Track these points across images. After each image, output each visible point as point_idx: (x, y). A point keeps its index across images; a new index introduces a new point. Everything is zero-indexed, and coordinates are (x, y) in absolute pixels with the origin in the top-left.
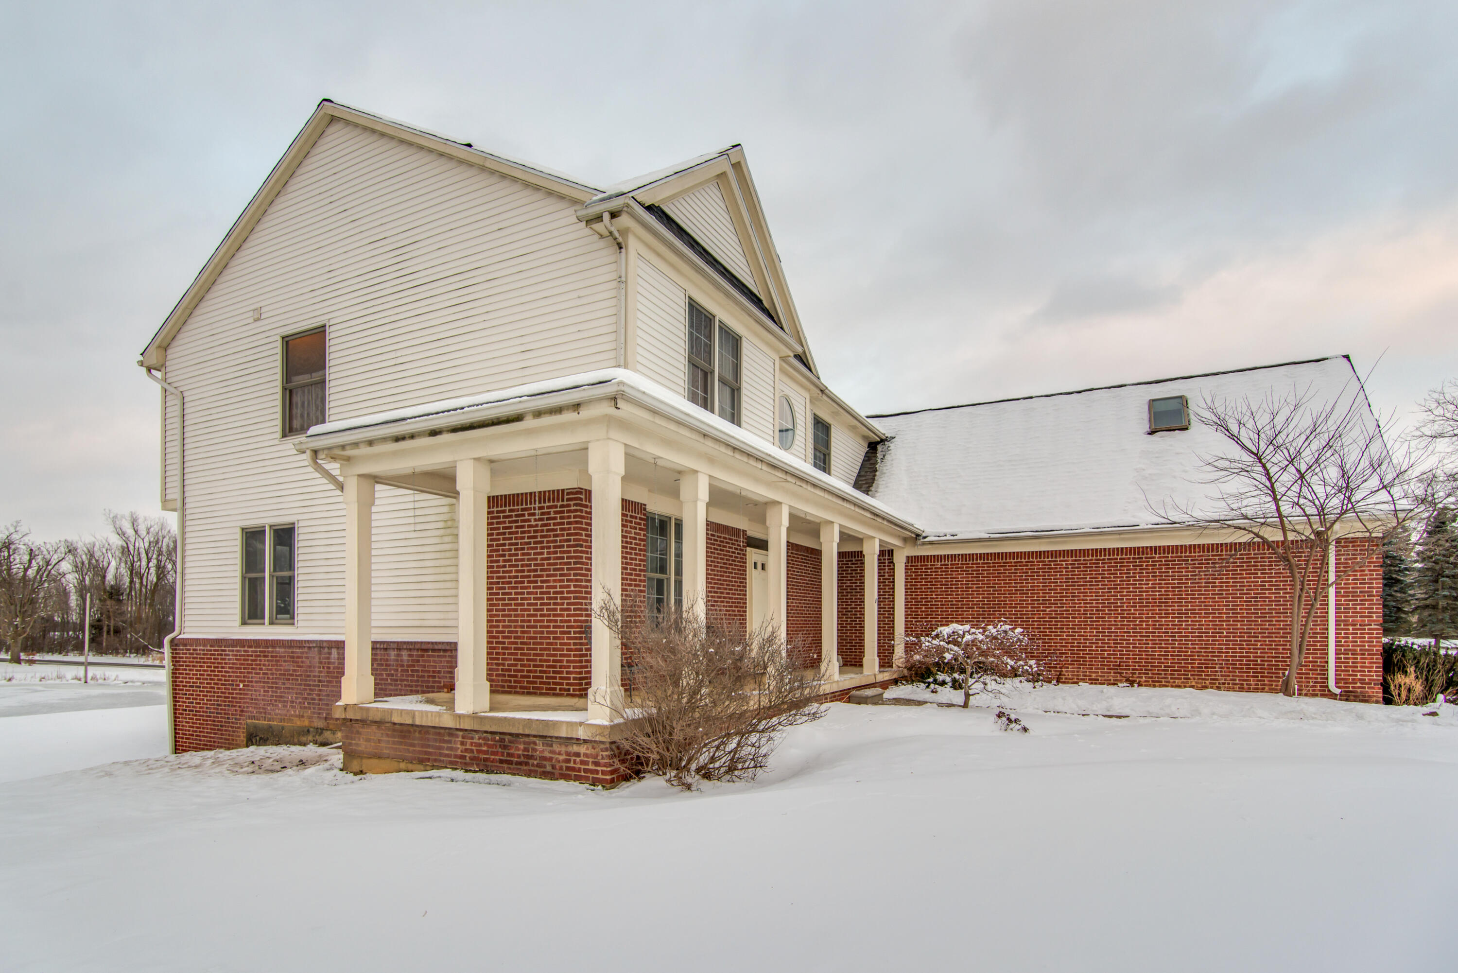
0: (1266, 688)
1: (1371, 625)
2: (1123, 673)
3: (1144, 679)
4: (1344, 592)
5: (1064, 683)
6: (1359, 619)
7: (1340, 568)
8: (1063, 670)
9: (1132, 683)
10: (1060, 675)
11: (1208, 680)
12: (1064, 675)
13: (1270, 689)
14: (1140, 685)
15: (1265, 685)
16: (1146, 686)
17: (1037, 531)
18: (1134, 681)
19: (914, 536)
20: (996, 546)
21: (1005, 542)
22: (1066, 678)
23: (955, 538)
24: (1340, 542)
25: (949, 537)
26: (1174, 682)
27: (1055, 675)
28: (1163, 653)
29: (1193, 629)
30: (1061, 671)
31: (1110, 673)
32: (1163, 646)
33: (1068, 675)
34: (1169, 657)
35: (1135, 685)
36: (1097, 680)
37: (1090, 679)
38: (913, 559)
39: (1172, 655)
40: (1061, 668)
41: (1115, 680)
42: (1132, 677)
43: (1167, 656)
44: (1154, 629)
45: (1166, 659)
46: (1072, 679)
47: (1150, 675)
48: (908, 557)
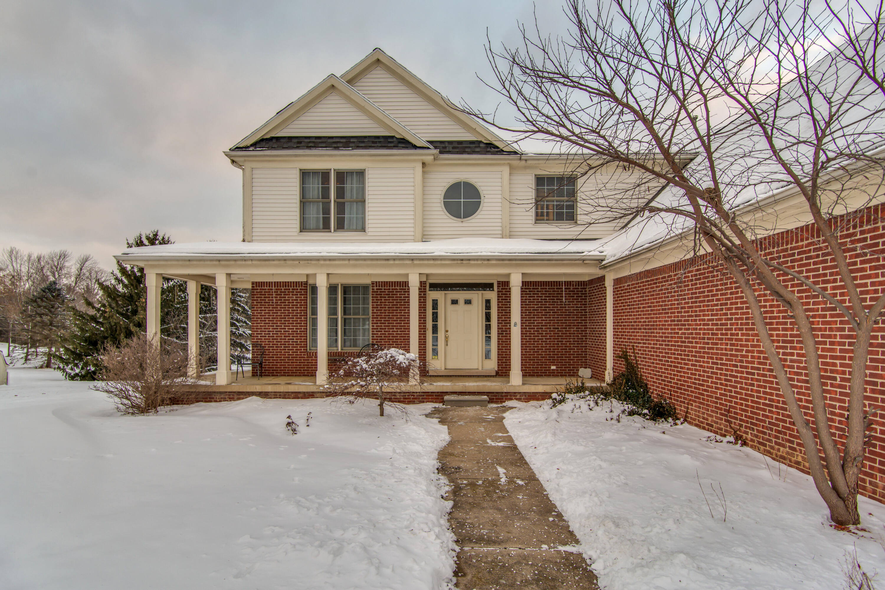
2: (731, 423)
3: (750, 436)
5: (690, 423)
9: (737, 438)
10: (687, 412)
12: (690, 414)
14: (744, 444)
16: (751, 447)
17: (651, 243)
18: (741, 437)
21: (646, 256)
22: (691, 418)
26: (779, 450)
27: (684, 411)
28: (767, 402)
29: (798, 368)
30: (688, 408)
31: (721, 419)
32: (768, 390)
33: (692, 414)
34: (774, 410)
35: (740, 442)
36: (712, 426)
37: (708, 424)
38: (617, 282)
39: (777, 407)
40: (688, 404)
41: (726, 431)
42: (739, 430)
43: (771, 406)
44: (759, 363)
45: (770, 411)
46: (695, 420)
47: (755, 432)
48: (614, 280)
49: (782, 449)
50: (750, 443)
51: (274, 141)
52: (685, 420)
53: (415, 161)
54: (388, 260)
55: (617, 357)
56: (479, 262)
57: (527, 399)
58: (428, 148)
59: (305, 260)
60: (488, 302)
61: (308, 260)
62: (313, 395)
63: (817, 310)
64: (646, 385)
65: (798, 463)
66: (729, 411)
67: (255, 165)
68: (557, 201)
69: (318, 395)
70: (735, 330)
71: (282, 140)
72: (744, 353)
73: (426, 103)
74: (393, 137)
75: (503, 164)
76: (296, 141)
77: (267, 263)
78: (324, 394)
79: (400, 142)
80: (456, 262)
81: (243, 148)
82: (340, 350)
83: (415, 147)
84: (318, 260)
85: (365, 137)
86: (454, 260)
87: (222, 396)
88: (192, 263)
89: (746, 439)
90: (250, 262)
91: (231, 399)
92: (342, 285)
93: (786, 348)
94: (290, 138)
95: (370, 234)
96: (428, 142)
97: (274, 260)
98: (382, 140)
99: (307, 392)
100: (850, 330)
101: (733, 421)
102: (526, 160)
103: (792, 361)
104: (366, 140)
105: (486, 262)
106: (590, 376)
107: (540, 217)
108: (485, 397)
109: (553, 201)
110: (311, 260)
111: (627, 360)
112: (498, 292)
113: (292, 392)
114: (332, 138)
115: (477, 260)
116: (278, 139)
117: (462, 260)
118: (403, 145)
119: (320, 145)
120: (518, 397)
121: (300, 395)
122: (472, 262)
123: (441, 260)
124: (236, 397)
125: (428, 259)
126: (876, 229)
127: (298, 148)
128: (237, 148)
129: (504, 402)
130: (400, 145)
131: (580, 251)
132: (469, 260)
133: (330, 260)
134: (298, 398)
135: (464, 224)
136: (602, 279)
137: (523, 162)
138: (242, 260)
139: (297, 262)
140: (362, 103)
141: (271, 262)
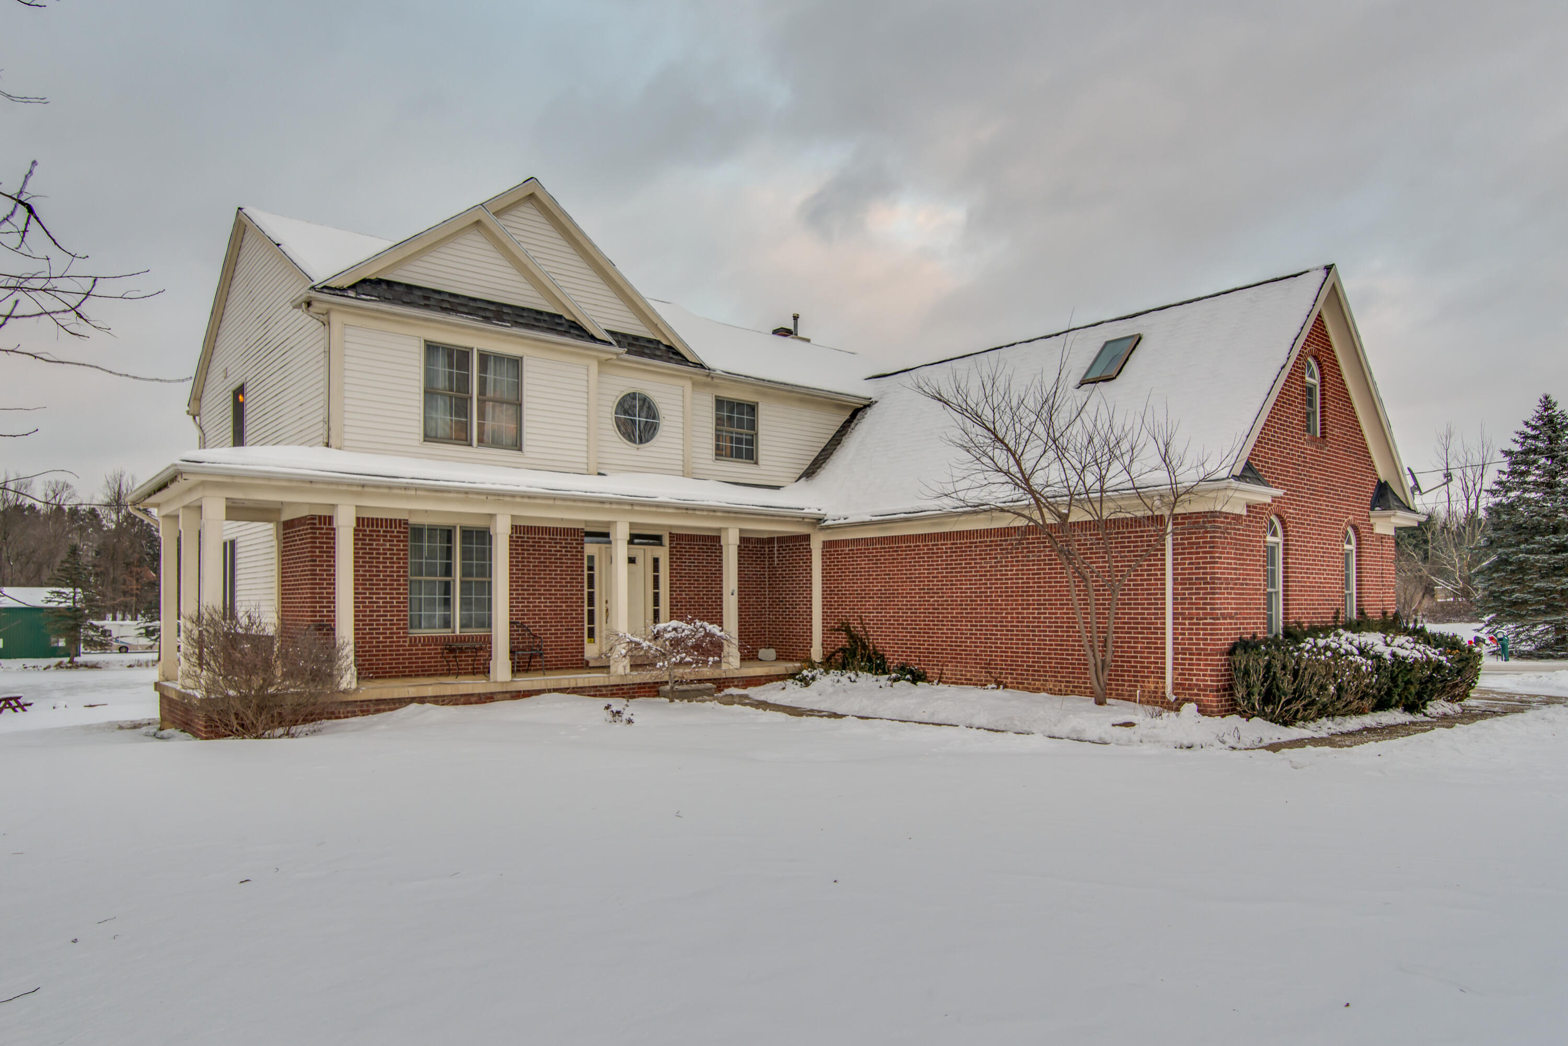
0: (1114, 693)
1: (1206, 619)
2: (992, 673)
3: (1009, 680)
4: (1181, 579)
5: (945, 683)
6: (1194, 611)
7: (1178, 549)
8: (944, 668)
9: (999, 684)
10: (942, 673)
11: (1062, 682)
12: (945, 674)
13: (1117, 695)
14: (1005, 687)
15: (1112, 689)
16: (1011, 688)
17: (910, 513)
18: (1002, 682)
19: (815, 521)
20: (891, 528)
21: (898, 524)
22: (946, 678)
23: (847, 521)
24: (1177, 519)
25: (842, 521)
26: (1035, 684)
27: (938, 673)
28: (1025, 650)
29: (1050, 622)
30: (942, 670)
31: (982, 672)
32: (1025, 642)
33: (948, 674)
34: (1031, 655)
35: (1001, 686)
36: (971, 680)
37: (966, 679)
38: (827, 545)
39: (1033, 653)
40: (942, 666)
41: (986, 681)
42: (1000, 677)
43: (1029, 653)
44: (1018, 622)
45: (1028, 657)
46: (951, 678)
47: (1015, 676)
48: (824, 542)
49: (1037, 683)
50: (1010, 685)
51: (384, 286)
52: (939, 681)
53: (589, 356)
54: (603, 502)
55: (828, 631)
56: (705, 513)
57: (744, 685)
58: (610, 344)
59: (494, 495)
60: (656, 561)
61: (499, 495)
62: (492, 698)
63: (1063, 582)
64: (883, 655)
65: (1051, 689)
66: (989, 664)
67: (349, 320)
68: (736, 433)
69: (499, 697)
70: (995, 596)
71: (396, 288)
72: (1004, 615)
73: (591, 273)
74: (560, 317)
75: (685, 377)
76: (419, 293)
77: (439, 494)
78: (508, 695)
79: (571, 327)
80: (680, 511)
81: (335, 289)
82: (458, 633)
83: (593, 338)
84: (513, 496)
85: (523, 309)
86: (678, 508)
87: (349, 709)
88: (314, 486)
89: (1006, 683)
90: (413, 492)
91: (365, 713)
92: (460, 527)
93: (1040, 609)
94: (409, 287)
95: (528, 455)
96: (607, 331)
97: (450, 492)
98: (547, 318)
99: (484, 694)
100: (1108, 595)
101: (993, 671)
102: (712, 378)
103: (1045, 618)
104: (525, 314)
105: (712, 514)
106: (775, 658)
107: (720, 453)
108: (709, 685)
109: (732, 433)
110: (503, 495)
111: (848, 630)
112: (670, 548)
113: (462, 695)
114: (475, 300)
115: (703, 510)
116: (390, 284)
117: (687, 509)
118: (577, 333)
119: (460, 309)
120: (736, 683)
121: (473, 699)
122: (698, 512)
123: (664, 507)
124: (372, 708)
125: (650, 506)
126: (1098, 534)
127: (427, 306)
128: (325, 287)
129: (723, 690)
130: (572, 331)
131: (800, 507)
132: (694, 509)
133: (529, 497)
134: (472, 703)
135: (640, 453)
136: (807, 537)
137: (709, 379)
138: (400, 488)
139: (484, 497)
140: (525, 260)
141: (446, 495)
